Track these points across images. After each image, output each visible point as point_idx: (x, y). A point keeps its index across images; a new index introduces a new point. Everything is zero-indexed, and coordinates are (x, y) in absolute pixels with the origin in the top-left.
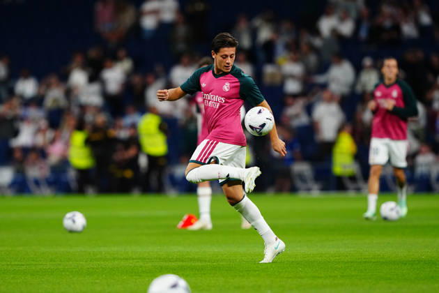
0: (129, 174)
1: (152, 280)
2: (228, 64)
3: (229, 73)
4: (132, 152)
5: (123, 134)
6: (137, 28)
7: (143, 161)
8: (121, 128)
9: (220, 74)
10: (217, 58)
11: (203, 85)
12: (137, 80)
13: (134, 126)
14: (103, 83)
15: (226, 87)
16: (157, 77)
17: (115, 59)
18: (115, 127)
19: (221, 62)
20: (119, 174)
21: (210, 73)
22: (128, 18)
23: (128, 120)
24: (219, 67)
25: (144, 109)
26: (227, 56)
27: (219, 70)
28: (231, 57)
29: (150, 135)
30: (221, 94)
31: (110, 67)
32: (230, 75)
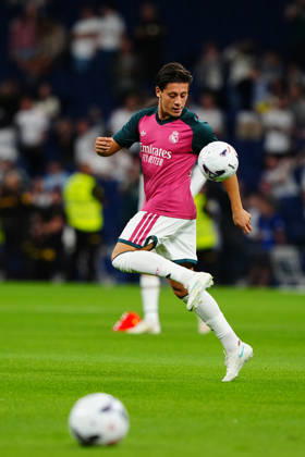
0: (49, 254)
1: (77, 400)
2: (177, 105)
3: (178, 118)
4: (55, 225)
5: (44, 200)
6: (67, 56)
7: (69, 238)
8: (40, 191)
9: (167, 119)
10: (162, 96)
11: (143, 133)
12: (64, 127)
13: (58, 190)
14: (18, 129)
15: (174, 137)
16: (91, 124)
17: (35, 97)
18: (32, 189)
19: (169, 102)
20: (35, 254)
21: (153, 118)
22: (55, 42)
23: (51, 181)
24: (165, 110)
25: (72, 166)
26: (176, 94)
27: (164, 114)
28: (182, 97)
29: (79, 202)
30: (166, 146)
31: (28, 108)
32: (179, 121)
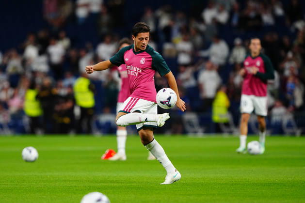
0: (67, 120)
1: (83, 196)
2: (144, 44)
4: (69, 105)
5: (63, 92)
6: (73, 16)
7: (77, 111)
8: (61, 87)
9: (138, 51)
10: (136, 40)
11: (127, 60)
12: (73, 53)
13: (71, 87)
14: (49, 55)
15: (142, 61)
16: (87, 52)
17: (57, 38)
18: (57, 86)
19: (139, 43)
20: (59, 120)
21: (131, 51)
22: (67, 9)
23: (66, 82)
24: (138, 47)
25: (77, 74)
26: (143, 39)
27: (137, 49)
28: (146, 39)
29: (82, 93)
31: (54, 44)
32: (145, 52)
